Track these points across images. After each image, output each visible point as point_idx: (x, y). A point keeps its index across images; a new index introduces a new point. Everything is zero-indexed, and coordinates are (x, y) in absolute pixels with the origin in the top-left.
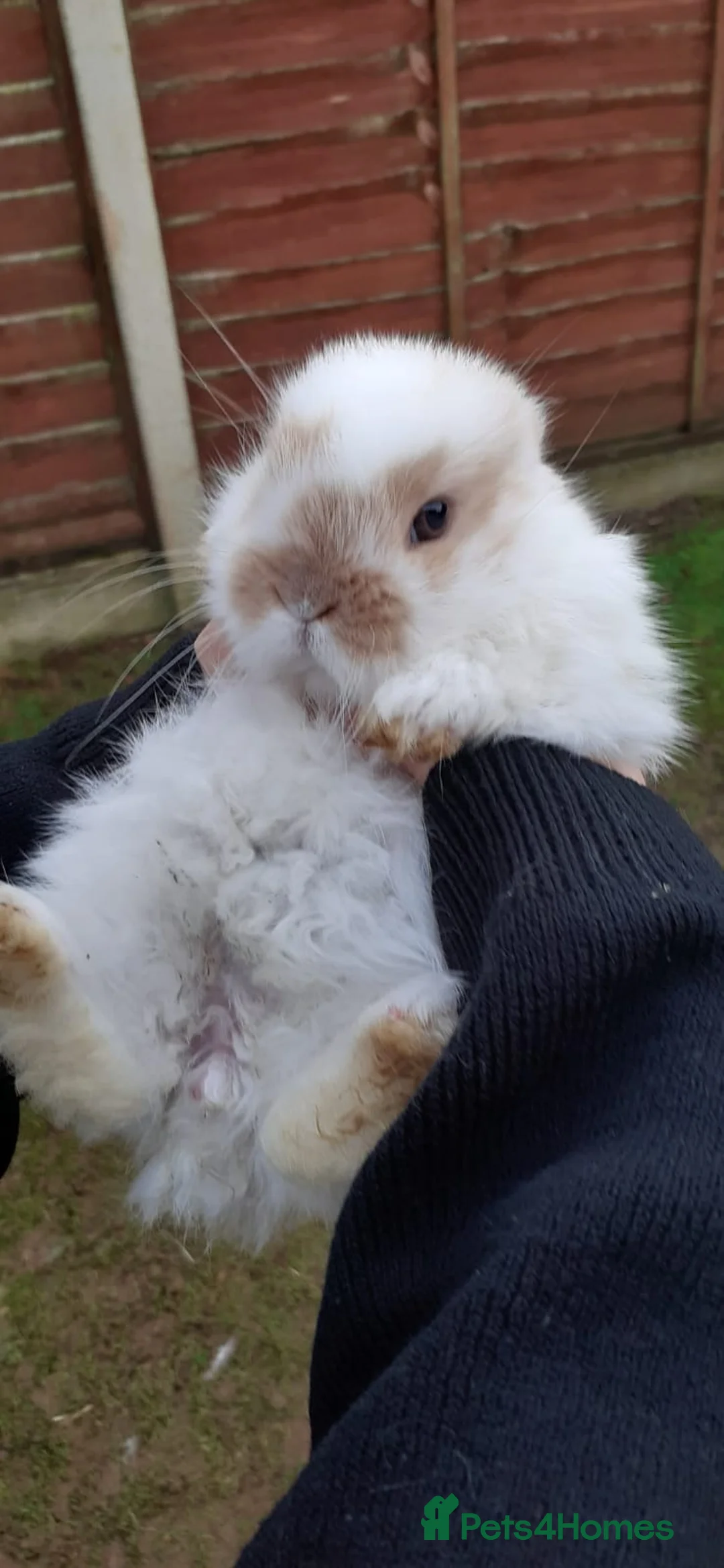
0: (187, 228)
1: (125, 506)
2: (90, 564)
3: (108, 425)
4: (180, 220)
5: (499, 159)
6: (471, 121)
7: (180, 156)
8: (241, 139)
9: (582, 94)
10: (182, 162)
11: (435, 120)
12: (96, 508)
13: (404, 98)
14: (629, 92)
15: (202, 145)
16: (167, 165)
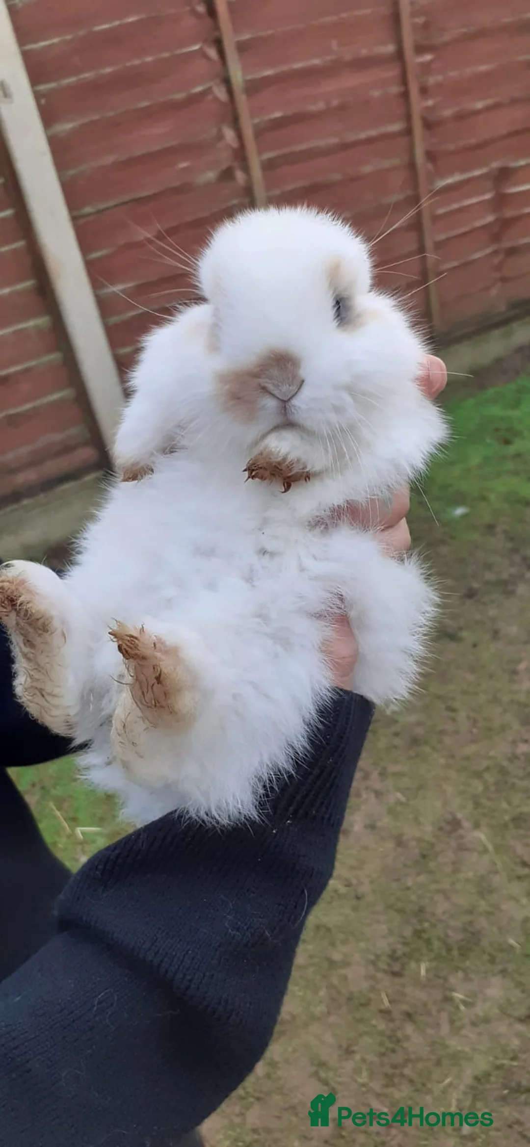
0: (100, 259)
1: (86, 444)
2: (67, 486)
3: (67, 393)
4: (95, 255)
5: (289, 187)
6: (269, 166)
7: (90, 214)
8: (126, 198)
9: (334, 140)
10: (91, 218)
11: (246, 169)
12: (66, 449)
13: (225, 159)
14: (363, 135)
15: (102, 206)
16: (82, 221)
